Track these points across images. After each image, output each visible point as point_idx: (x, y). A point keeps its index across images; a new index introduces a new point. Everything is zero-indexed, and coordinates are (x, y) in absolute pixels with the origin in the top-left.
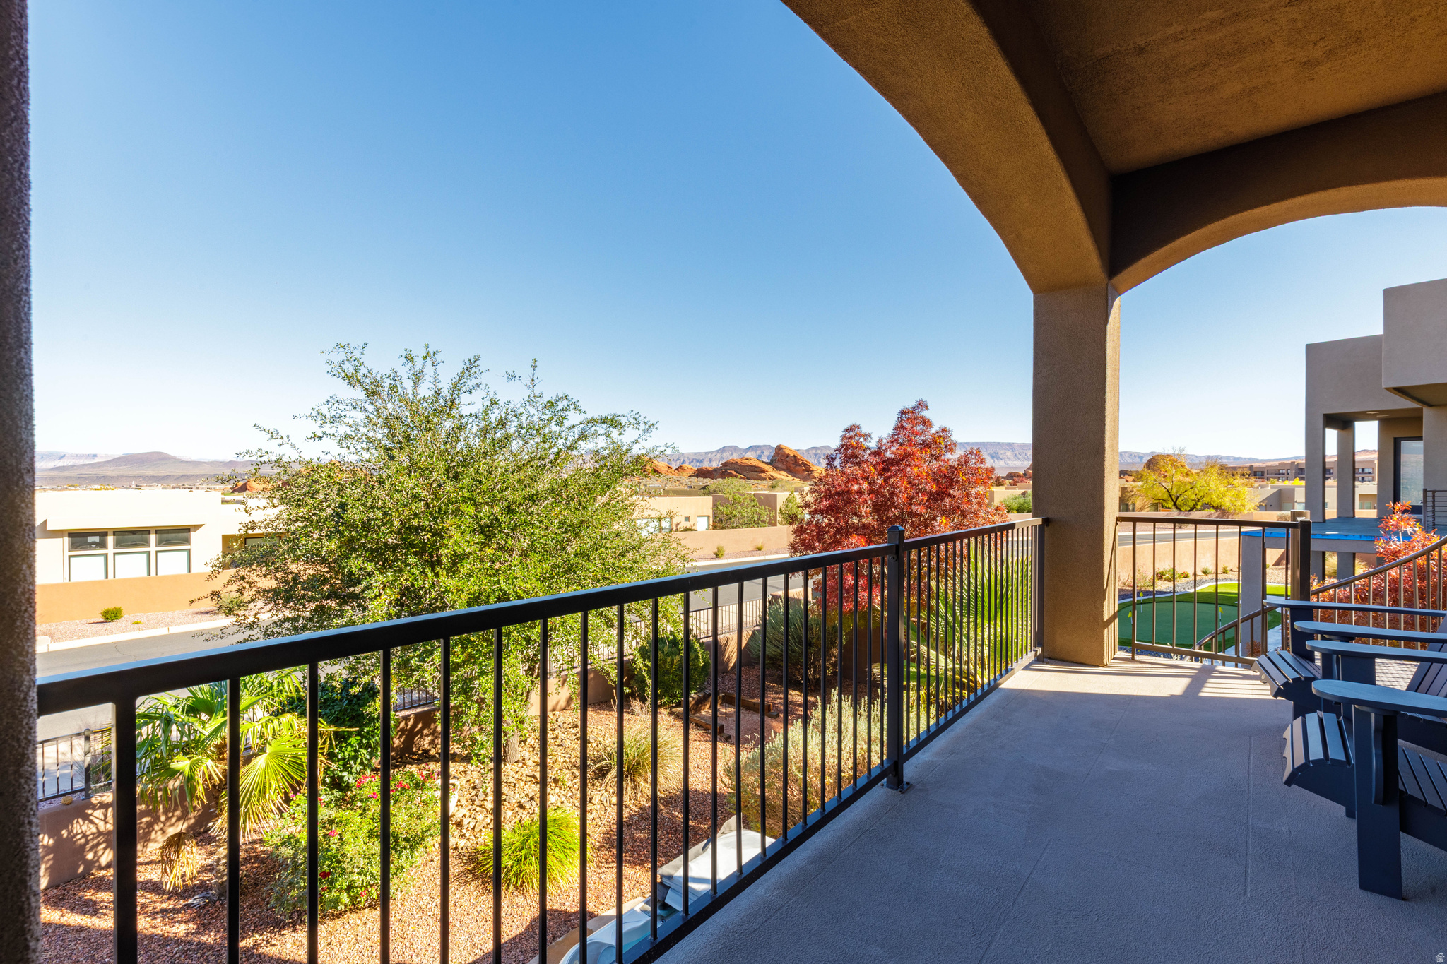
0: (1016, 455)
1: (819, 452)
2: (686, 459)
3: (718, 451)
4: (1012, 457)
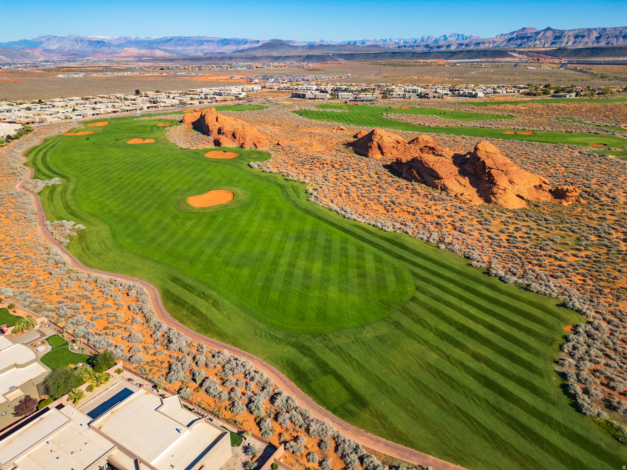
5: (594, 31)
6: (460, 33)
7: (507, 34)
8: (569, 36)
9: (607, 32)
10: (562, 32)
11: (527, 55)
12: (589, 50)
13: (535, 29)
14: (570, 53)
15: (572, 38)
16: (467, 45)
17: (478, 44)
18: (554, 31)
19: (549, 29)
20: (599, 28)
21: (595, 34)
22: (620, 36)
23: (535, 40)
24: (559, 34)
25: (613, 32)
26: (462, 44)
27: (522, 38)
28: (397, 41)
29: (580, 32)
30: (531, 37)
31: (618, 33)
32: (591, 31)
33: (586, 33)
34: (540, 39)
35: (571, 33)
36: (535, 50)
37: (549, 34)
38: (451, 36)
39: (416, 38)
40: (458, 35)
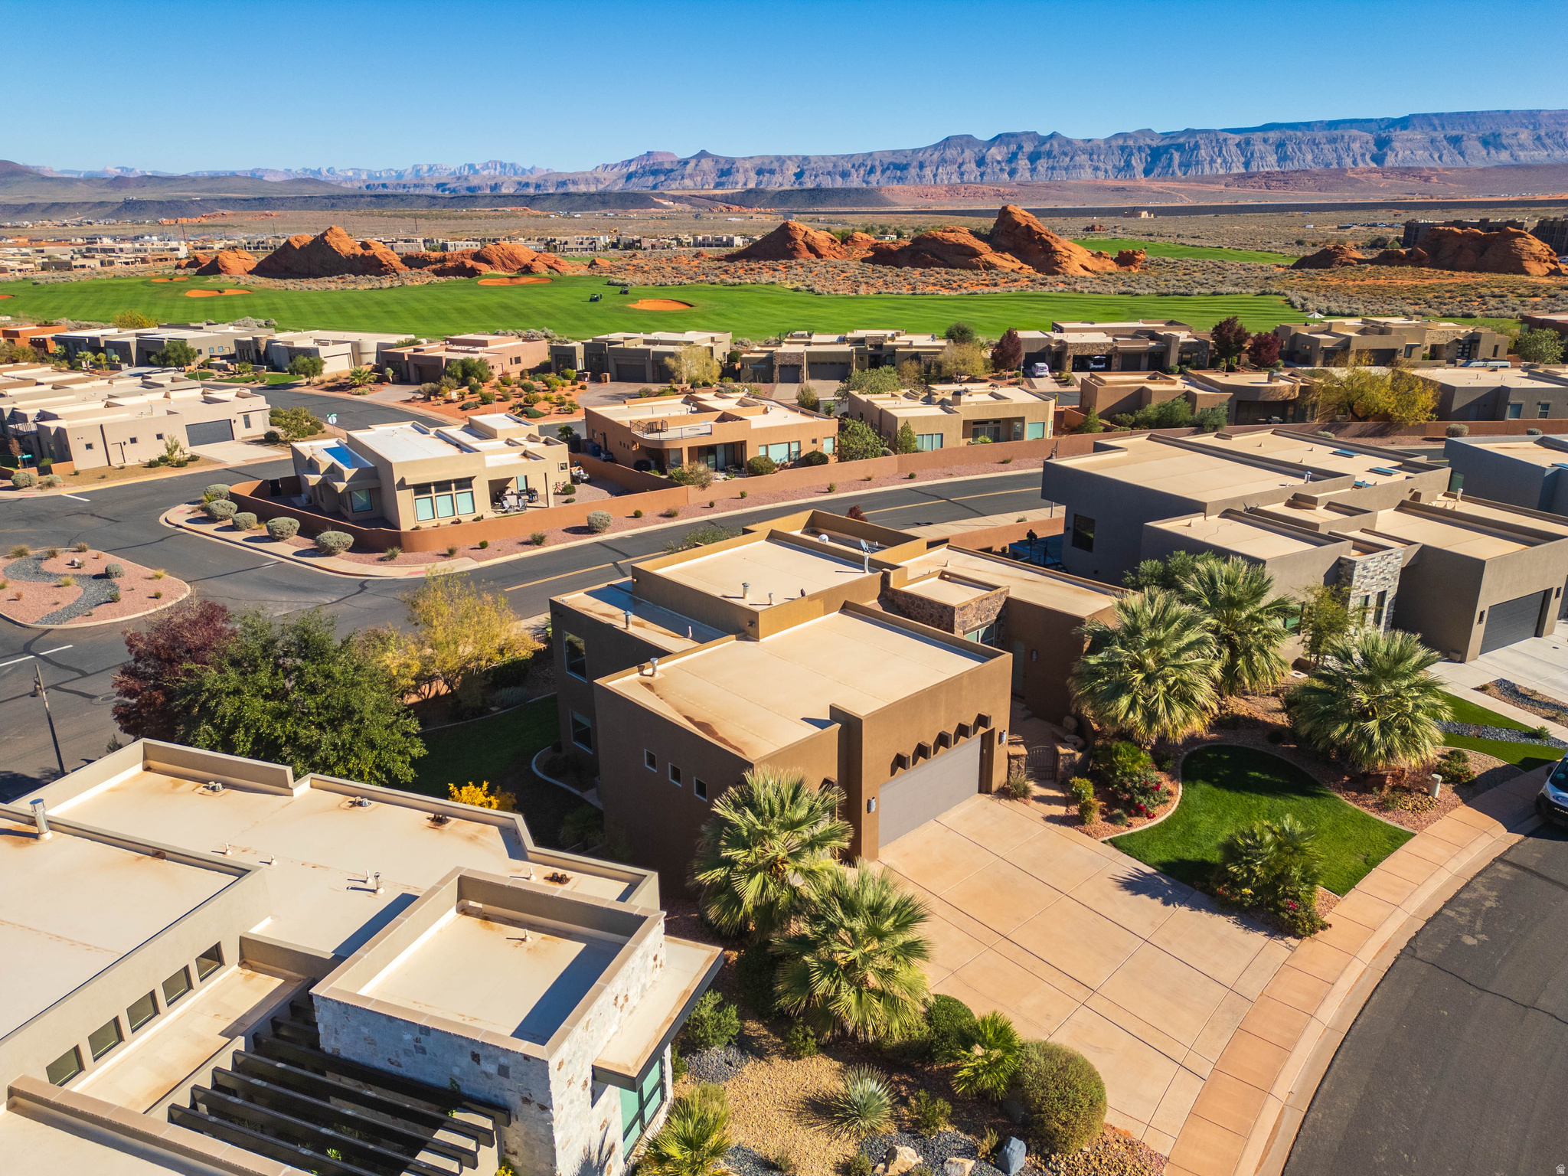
0: (1539, 138)
1: (1131, 143)
2: (877, 163)
3: (936, 147)
4: (1529, 143)
5: (788, 162)
6: (507, 160)
7: (616, 166)
8: (746, 171)
9: (812, 165)
10: (732, 161)
11: (691, 204)
12: (805, 194)
13: (672, 154)
14: (773, 198)
15: (752, 174)
16: (538, 186)
17: (564, 183)
18: (716, 159)
19: (703, 154)
20: (796, 156)
21: (792, 169)
22: (835, 174)
23: (683, 178)
24: (727, 166)
25: (822, 164)
26: (527, 185)
27: (655, 173)
28: (350, 174)
29: (763, 163)
30: (672, 171)
31: (830, 166)
32: (784, 161)
33: (775, 165)
34: (691, 176)
35: (748, 165)
36: (703, 193)
37: (706, 164)
38: (486, 166)
39: (400, 168)
40: (503, 166)
